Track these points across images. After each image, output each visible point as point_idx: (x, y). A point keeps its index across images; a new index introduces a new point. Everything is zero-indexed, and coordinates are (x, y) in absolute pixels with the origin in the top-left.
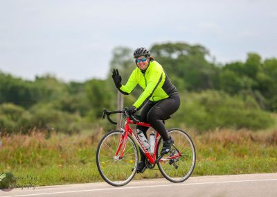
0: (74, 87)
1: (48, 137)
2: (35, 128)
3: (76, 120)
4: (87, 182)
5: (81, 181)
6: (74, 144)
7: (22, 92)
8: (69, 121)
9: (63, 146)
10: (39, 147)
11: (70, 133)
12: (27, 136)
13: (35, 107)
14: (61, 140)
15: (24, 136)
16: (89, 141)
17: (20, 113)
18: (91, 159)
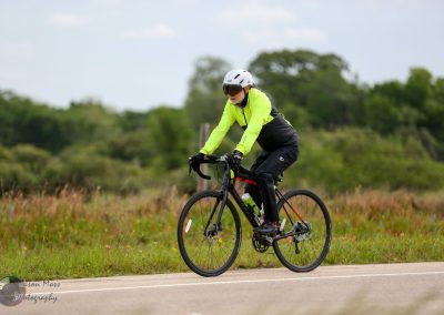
0: (132, 120)
1: (88, 200)
2: (66, 186)
3: (134, 173)
4: (149, 273)
5: (139, 272)
6: (130, 212)
7: (47, 128)
8: (121, 174)
9: (111, 215)
10: (73, 216)
11: (124, 193)
12: (54, 199)
13: (67, 152)
14: (107, 205)
15: (49, 198)
16: (153, 208)
17: (44, 162)
18: (156, 236)
